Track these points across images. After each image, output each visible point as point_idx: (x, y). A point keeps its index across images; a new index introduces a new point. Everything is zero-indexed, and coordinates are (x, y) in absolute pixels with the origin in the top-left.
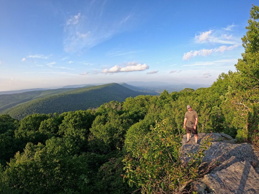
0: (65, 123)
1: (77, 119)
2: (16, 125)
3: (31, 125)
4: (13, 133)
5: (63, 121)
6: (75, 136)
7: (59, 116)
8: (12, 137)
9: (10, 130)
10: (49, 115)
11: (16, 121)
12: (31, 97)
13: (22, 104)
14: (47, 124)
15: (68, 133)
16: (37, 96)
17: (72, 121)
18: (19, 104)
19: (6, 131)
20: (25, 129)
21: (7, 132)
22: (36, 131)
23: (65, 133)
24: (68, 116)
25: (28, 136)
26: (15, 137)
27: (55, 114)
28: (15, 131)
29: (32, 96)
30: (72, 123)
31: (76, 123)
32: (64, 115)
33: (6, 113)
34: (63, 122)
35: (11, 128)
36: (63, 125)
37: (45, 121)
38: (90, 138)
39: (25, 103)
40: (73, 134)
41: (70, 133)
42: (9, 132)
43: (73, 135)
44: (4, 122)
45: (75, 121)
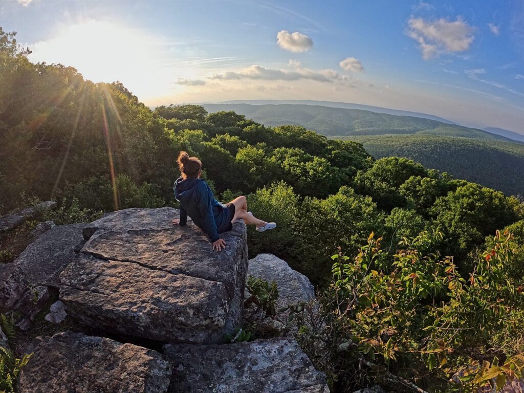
0: (451, 199)
1: (478, 204)
2: (366, 164)
3: (392, 173)
4: (355, 174)
5: (450, 194)
6: (451, 231)
7: (449, 182)
8: (350, 177)
9: (353, 167)
10: (430, 171)
11: (370, 158)
12: (416, 128)
13: (396, 135)
14: (420, 184)
15: (444, 219)
16: (427, 131)
17: (466, 201)
18: (389, 134)
19: (346, 166)
20: (378, 175)
21: (348, 169)
22: (393, 188)
23: (438, 217)
24: (465, 188)
25: (375, 188)
26: (354, 180)
27: (444, 174)
28: (359, 172)
29: (419, 127)
30: (463, 205)
31: (471, 211)
32: (458, 184)
33: (363, 141)
34: (448, 194)
35: (356, 166)
36: (446, 201)
37: (419, 177)
38: (474, 252)
39: (401, 135)
40: (450, 226)
41: (447, 221)
42: (351, 169)
43: (448, 228)
44: (351, 153)
45: (472, 206)
